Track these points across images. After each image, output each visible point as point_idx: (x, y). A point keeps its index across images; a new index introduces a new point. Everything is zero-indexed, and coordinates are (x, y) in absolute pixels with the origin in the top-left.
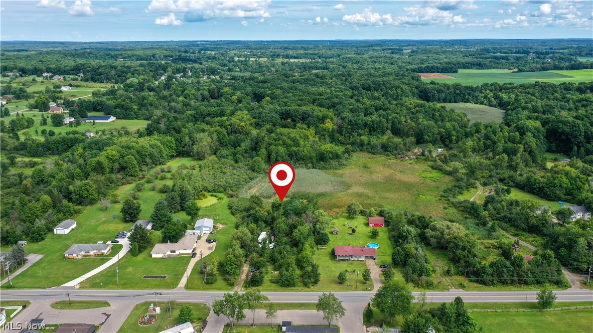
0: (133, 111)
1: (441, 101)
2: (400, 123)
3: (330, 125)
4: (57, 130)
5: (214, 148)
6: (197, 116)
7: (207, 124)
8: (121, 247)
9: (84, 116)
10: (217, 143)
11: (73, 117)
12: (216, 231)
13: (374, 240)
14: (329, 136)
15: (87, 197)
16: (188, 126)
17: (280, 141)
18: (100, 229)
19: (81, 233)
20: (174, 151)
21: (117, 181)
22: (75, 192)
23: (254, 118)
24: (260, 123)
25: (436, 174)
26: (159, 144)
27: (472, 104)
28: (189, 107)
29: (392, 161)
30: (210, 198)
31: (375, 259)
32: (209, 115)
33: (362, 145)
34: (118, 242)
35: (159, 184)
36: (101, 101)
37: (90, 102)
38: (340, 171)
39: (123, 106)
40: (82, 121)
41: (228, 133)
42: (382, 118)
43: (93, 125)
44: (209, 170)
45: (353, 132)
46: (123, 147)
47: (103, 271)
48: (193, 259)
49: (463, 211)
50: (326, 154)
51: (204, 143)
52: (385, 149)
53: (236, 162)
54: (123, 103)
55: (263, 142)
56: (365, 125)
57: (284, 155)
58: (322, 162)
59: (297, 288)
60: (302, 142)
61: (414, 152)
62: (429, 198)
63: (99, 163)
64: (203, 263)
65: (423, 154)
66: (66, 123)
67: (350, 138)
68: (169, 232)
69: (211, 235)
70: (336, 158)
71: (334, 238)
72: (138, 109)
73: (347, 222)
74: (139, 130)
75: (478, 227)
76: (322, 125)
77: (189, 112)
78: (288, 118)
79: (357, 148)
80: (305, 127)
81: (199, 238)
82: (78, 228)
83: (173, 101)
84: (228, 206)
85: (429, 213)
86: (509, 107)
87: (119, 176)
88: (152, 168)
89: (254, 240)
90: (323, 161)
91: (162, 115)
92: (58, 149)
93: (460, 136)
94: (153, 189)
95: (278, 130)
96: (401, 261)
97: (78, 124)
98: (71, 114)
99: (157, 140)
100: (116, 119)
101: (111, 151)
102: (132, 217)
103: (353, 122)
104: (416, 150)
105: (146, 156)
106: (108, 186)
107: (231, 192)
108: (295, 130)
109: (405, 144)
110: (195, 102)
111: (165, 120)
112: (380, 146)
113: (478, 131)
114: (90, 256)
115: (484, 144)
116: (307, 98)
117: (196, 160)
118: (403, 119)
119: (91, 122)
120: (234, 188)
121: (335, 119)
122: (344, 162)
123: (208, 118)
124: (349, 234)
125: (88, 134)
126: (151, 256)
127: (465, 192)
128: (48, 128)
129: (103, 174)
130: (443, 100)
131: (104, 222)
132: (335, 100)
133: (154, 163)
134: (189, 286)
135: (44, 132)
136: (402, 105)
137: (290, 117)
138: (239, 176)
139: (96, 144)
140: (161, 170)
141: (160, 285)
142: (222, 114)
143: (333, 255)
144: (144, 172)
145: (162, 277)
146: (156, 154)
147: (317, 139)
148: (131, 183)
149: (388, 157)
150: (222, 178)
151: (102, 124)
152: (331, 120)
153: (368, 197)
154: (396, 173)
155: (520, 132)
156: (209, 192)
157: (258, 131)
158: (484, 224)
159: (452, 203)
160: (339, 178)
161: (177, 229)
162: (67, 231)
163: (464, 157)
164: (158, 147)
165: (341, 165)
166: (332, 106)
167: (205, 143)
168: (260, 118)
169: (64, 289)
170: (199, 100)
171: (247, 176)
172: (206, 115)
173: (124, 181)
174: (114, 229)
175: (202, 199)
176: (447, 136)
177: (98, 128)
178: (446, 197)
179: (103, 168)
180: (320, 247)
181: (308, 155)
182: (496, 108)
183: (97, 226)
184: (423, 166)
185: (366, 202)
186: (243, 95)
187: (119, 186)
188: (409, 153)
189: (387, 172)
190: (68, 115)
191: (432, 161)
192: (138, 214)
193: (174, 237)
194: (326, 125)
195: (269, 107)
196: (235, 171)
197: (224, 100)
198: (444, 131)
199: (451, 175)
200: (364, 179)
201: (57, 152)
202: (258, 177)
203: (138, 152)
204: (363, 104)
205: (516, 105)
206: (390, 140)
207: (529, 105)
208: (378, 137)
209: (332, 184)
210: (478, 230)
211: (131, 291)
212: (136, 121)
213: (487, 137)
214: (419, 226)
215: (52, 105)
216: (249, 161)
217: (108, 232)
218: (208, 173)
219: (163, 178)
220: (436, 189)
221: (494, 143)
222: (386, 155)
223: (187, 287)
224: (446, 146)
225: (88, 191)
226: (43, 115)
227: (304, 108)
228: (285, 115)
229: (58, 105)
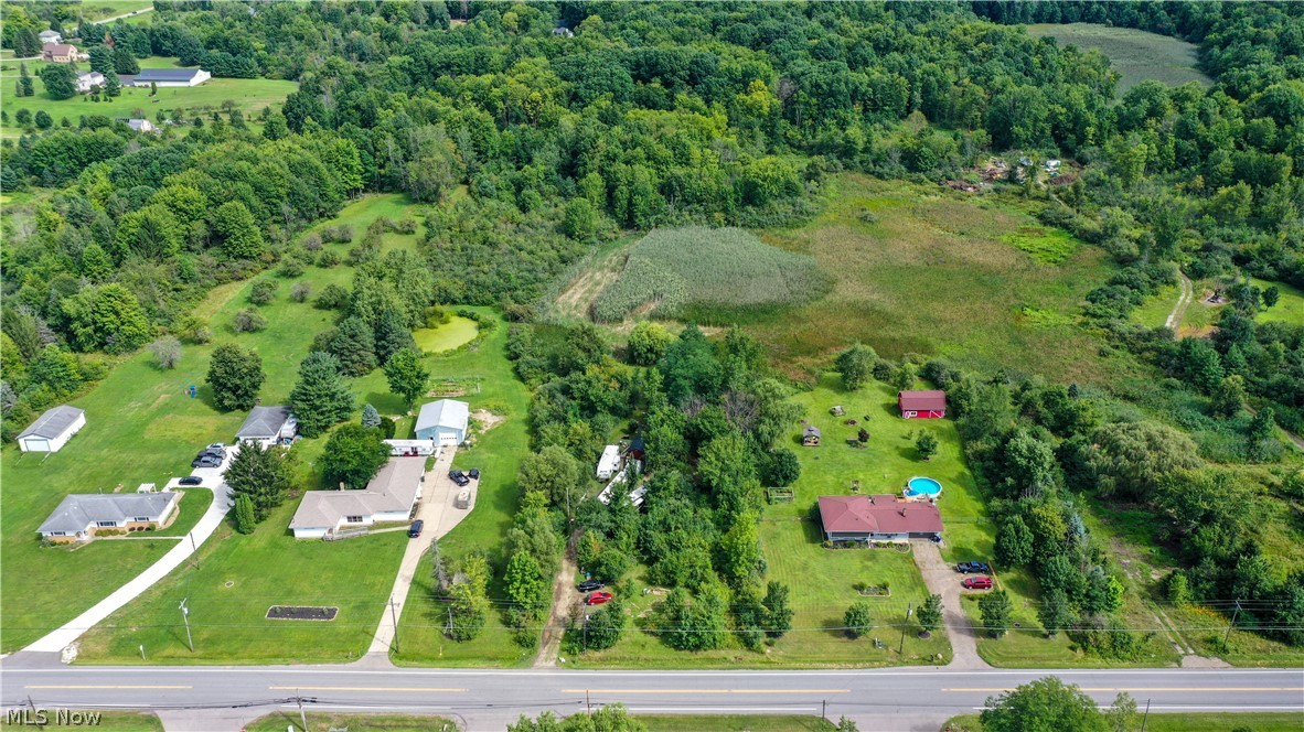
0: (255, 54)
1: (1030, 18)
2: (942, 85)
3: (763, 98)
4: (57, 111)
5: (463, 167)
6: (417, 70)
7: (443, 94)
8: (207, 496)
9: (128, 70)
10: (471, 154)
11: (101, 71)
12: (478, 436)
13: (921, 463)
14: (763, 127)
15: (117, 329)
16: (393, 101)
17: (638, 149)
18: (153, 433)
19: (98, 447)
20: (359, 177)
21: (203, 272)
22: (79, 318)
23: (565, 78)
24: (582, 92)
25: (1056, 239)
26: (318, 163)
27: (1108, 25)
28: (394, 44)
29: (933, 198)
30: (456, 321)
31: (938, 540)
32: (448, 66)
33: (847, 151)
34: (196, 481)
35: (318, 282)
36: (170, 28)
37: (144, 30)
38: (799, 233)
39: (226, 41)
40: (124, 84)
41: (497, 121)
42: (896, 75)
43: (154, 93)
44: (452, 236)
45: (824, 115)
46: (214, 175)
47: (149, 591)
48: (412, 541)
49: (1157, 363)
50: (761, 186)
51: (435, 158)
52: (912, 161)
53: (524, 209)
54: (227, 33)
55: (592, 151)
56: (855, 94)
57: (650, 188)
58: (750, 208)
59: (722, 653)
60: (696, 153)
61: (984, 171)
62: (1052, 318)
63: (147, 225)
64: (442, 559)
65: (1011, 178)
66: (82, 88)
67: (815, 131)
68: (342, 460)
69: (462, 451)
70: (788, 194)
71: (810, 460)
72: (264, 49)
73: (838, 401)
74: (267, 111)
75: (1211, 420)
76: (742, 96)
77: (395, 60)
78: (653, 76)
79: (835, 161)
80: (699, 102)
81: (430, 463)
82: (92, 429)
83: (355, 25)
84: (507, 347)
85: (1062, 370)
86: (1212, 36)
87: (209, 258)
88: (299, 229)
89: (588, 476)
90: (754, 205)
91: (326, 69)
92: (53, 171)
93: (1107, 124)
94: (301, 298)
95: (630, 114)
96: (1024, 557)
97: (112, 92)
98: (97, 64)
99: (311, 148)
100: (213, 76)
101: (183, 187)
102: (238, 397)
103: (825, 87)
104: (989, 166)
105: (282, 200)
106: (176, 290)
107: (513, 306)
108: (673, 115)
109: (962, 150)
110: (411, 29)
111: (334, 82)
112: (896, 156)
113: (1155, 112)
114: (115, 533)
115: (1177, 148)
116: (697, 16)
117: (415, 201)
118: (951, 75)
119: (147, 86)
120: (520, 292)
121: (776, 78)
122: (808, 205)
123: (444, 78)
124: (849, 443)
125: (133, 124)
126: (291, 533)
127: (1148, 299)
128: (33, 106)
129: (162, 257)
130: (1034, 16)
131: (164, 410)
132: (771, 24)
133: (304, 216)
134: (401, 650)
135: (22, 117)
136: (943, 36)
137: (657, 75)
138: (531, 253)
139: (145, 165)
140: (324, 237)
141: (316, 644)
142: (480, 66)
143: (814, 523)
144: (276, 246)
145: (321, 614)
146: (308, 193)
147: (733, 139)
148: (241, 279)
149: (918, 187)
150: (489, 262)
151: (175, 93)
152: (767, 83)
153: (887, 319)
154: (950, 237)
155: (1276, 117)
156: (454, 302)
157: (577, 116)
158: (1230, 411)
159: (1122, 337)
160: (801, 255)
161: (364, 447)
162: (56, 445)
163: (1126, 186)
164: (313, 170)
165: (801, 213)
166: (761, 41)
167: (439, 157)
168: (580, 78)
169: (30, 666)
170: (422, 21)
171: (553, 253)
172: (440, 68)
173: (224, 274)
174: (192, 432)
175: (433, 327)
176: (1070, 126)
177: (166, 104)
178: (1101, 317)
179: (163, 238)
180: (774, 494)
181: (715, 187)
182: (1171, 39)
183: (144, 424)
184: (1018, 214)
185: (882, 333)
186: (532, 9)
187: (209, 287)
188: (974, 175)
189: (926, 233)
190: (89, 68)
191: (1037, 198)
192: (255, 386)
193: (356, 472)
194: (754, 96)
195: (601, 45)
196: (521, 239)
197: (483, 24)
198: (1064, 110)
199: (1100, 245)
200: (868, 256)
201: (51, 178)
202: (583, 254)
203: (258, 189)
204: (843, 32)
205: (1232, 30)
206: (926, 139)
207: (1270, 33)
208: (887, 128)
209: (783, 275)
210: (1214, 429)
211: (228, 669)
212: (261, 82)
213: (1184, 131)
214: (1046, 419)
215: (51, 38)
216: (556, 206)
217: (172, 445)
218: (449, 245)
219: (326, 263)
220: (1066, 289)
221: (1206, 147)
222: (914, 182)
223: (396, 653)
224: (1067, 152)
225: (117, 313)
226: (23, 68)
227: (692, 50)
228: (645, 70)
229: (64, 37)
